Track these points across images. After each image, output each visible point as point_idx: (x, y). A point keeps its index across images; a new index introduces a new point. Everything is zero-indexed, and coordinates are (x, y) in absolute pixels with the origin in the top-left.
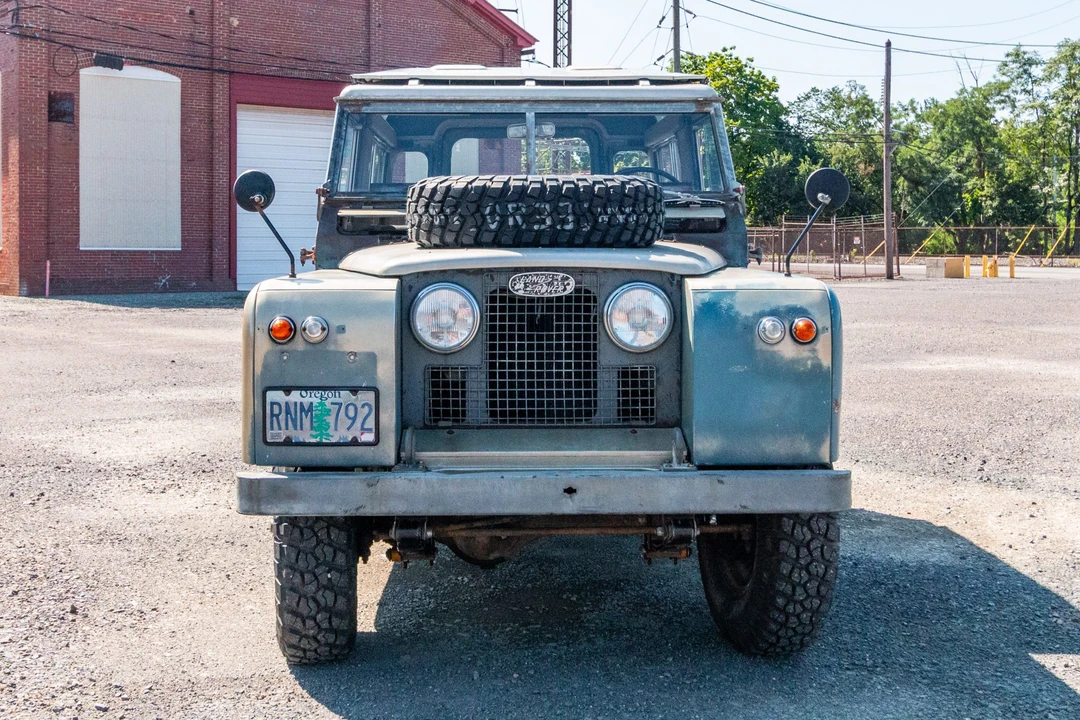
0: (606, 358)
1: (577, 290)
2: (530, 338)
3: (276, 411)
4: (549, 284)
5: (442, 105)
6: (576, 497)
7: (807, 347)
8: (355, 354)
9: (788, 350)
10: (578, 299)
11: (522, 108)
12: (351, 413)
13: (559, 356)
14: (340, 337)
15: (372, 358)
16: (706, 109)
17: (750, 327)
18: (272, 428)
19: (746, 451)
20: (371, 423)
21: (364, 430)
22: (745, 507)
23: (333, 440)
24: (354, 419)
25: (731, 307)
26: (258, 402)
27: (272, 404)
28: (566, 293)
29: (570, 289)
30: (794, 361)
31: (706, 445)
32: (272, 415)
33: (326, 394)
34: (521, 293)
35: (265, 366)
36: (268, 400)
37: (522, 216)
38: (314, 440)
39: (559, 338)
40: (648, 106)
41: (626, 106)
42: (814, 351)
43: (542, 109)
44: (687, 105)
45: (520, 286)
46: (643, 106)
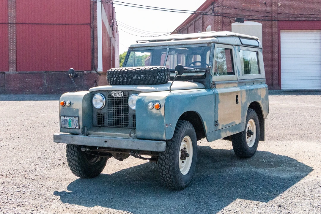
0: (130, 112)
1: (124, 95)
2: (115, 106)
3: (63, 121)
4: (119, 94)
6: (107, 143)
7: (158, 110)
8: (75, 109)
9: (154, 111)
10: (124, 97)
11: (166, 47)
12: (75, 122)
13: (121, 111)
14: (73, 105)
15: (78, 110)
16: (210, 45)
17: (147, 105)
18: (62, 125)
19: (147, 135)
20: (78, 125)
21: (77, 126)
22: (138, 148)
23: (72, 128)
24: (75, 123)
25: (144, 100)
26: (60, 119)
28: (122, 96)
29: (122, 95)
30: (156, 114)
31: (139, 133)
33: (71, 117)
34: (113, 96)
35: (61, 111)
36: (62, 118)
38: (69, 127)
39: (121, 107)
40: (196, 45)
41: (190, 45)
42: (160, 111)
43: (171, 47)
44: (205, 44)
45: (113, 94)
46: (194, 45)
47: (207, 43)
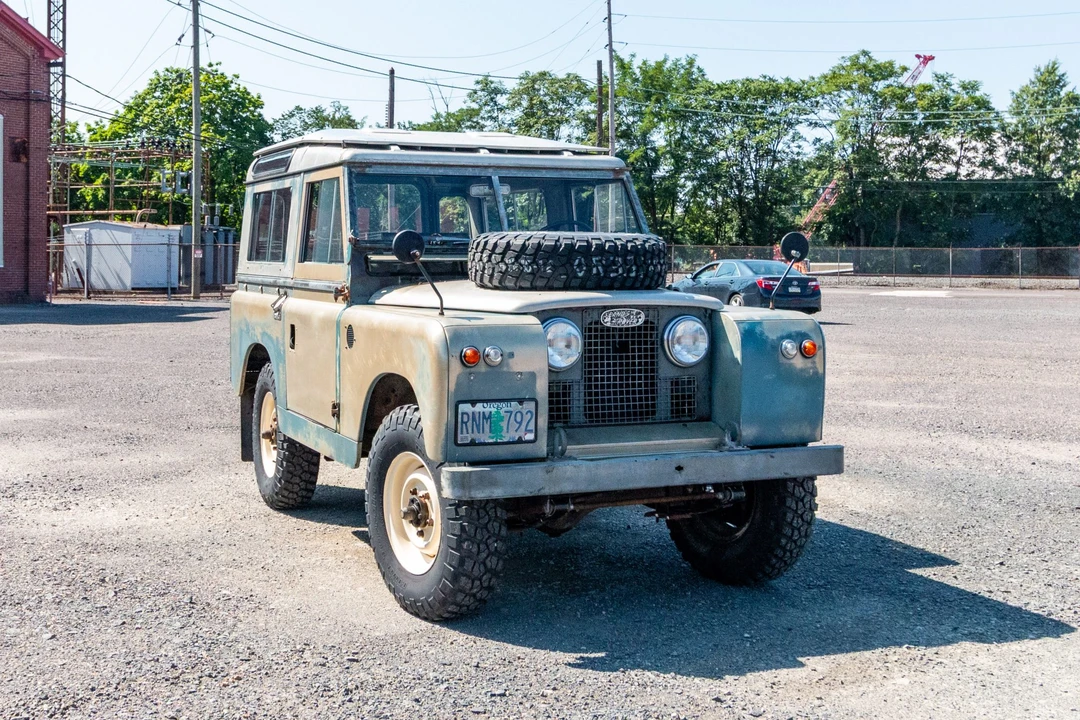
0: (665, 371)
1: (646, 322)
2: (615, 358)
3: (465, 420)
4: (628, 318)
5: (428, 168)
6: (683, 473)
7: (810, 360)
8: (521, 373)
9: (799, 362)
10: (646, 329)
11: (489, 172)
12: (519, 419)
13: (634, 371)
14: (511, 361)
15: (533, 375)
16: (621, 176)
17: (776, 347)
18: (462, 433)
19: (772, 436)
20: (532, 426)
21: (528, 431)
23: (505, 440)
24: (520, 423)
25: (762, 333)
26: (452, 413)
27: (463, 414)
28: (638, 324)
29: (641, 321)
30: (802, 370)
31: (748, 432)
32: (462, 422)
33: (501, 405)
34: (608, 325)
35: (458, 384)
36: (460, 411)
37: (603, 266)
38: (491, 441)
39: (634, 357)
40: (580, 173)
41: (564, 172)
42: (814, 363)
43: (504, 173)
44: (608, 173)
45: (608, 319)
46: (576, 173)
47: (614, 170)
